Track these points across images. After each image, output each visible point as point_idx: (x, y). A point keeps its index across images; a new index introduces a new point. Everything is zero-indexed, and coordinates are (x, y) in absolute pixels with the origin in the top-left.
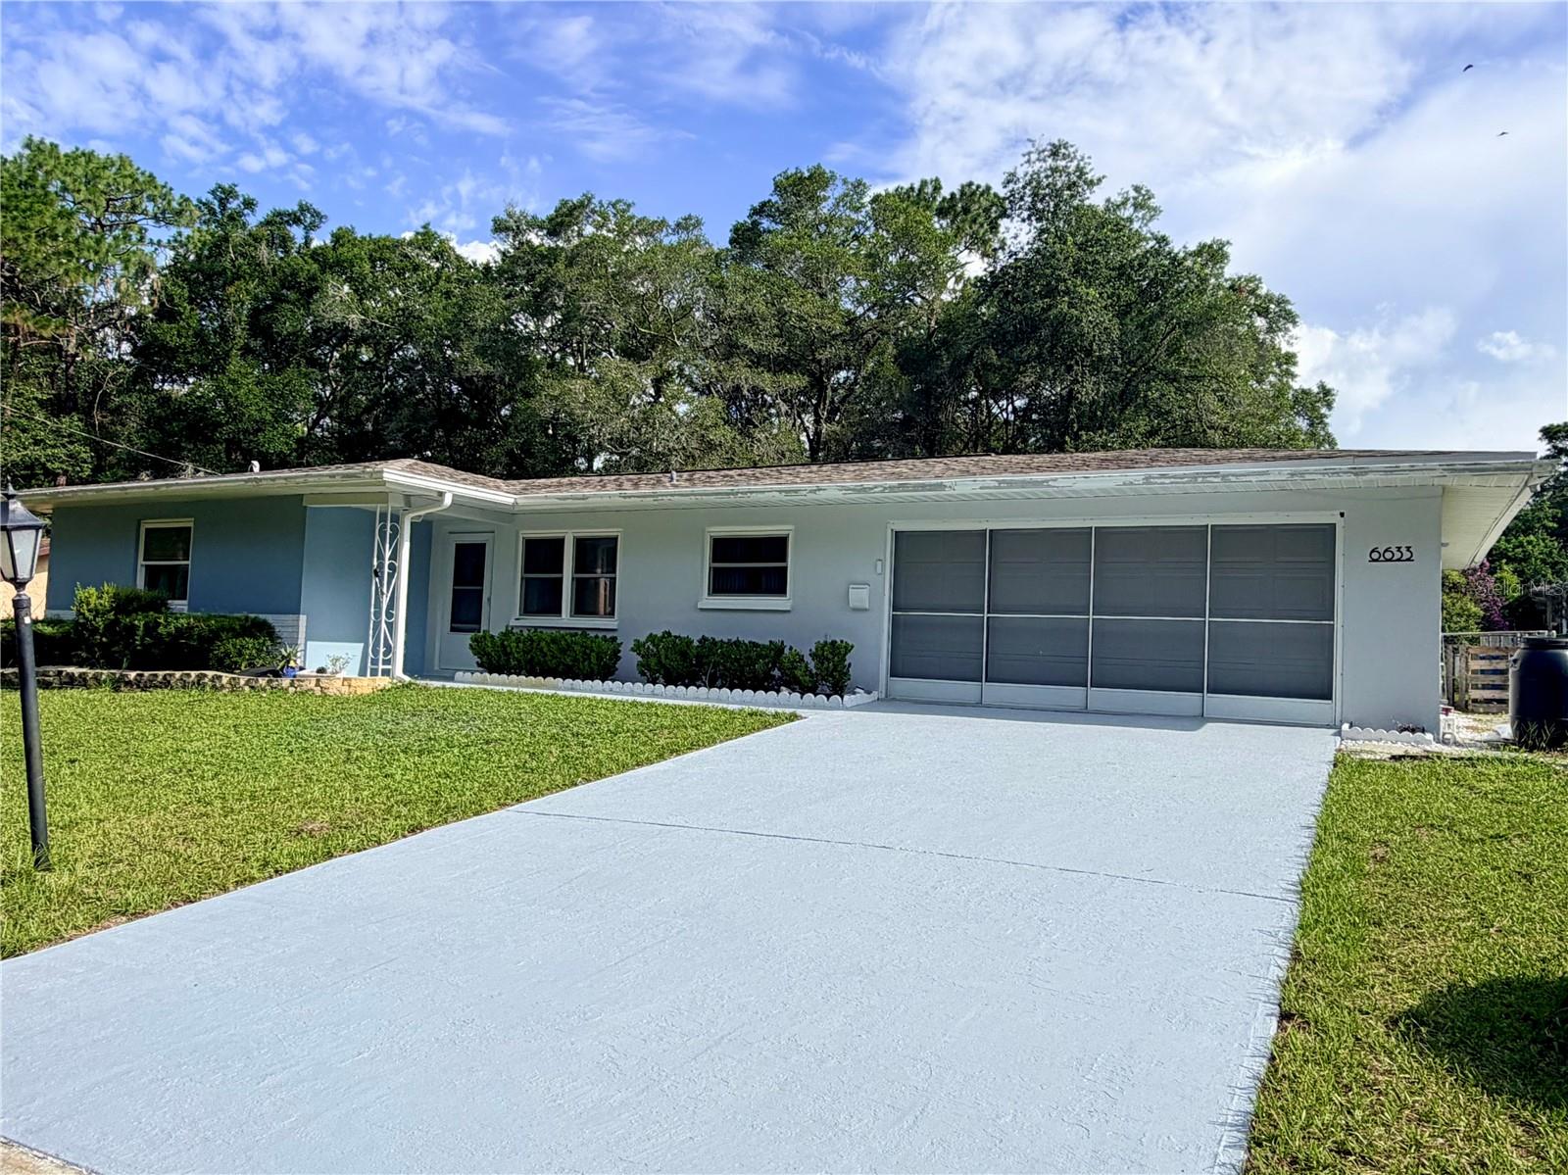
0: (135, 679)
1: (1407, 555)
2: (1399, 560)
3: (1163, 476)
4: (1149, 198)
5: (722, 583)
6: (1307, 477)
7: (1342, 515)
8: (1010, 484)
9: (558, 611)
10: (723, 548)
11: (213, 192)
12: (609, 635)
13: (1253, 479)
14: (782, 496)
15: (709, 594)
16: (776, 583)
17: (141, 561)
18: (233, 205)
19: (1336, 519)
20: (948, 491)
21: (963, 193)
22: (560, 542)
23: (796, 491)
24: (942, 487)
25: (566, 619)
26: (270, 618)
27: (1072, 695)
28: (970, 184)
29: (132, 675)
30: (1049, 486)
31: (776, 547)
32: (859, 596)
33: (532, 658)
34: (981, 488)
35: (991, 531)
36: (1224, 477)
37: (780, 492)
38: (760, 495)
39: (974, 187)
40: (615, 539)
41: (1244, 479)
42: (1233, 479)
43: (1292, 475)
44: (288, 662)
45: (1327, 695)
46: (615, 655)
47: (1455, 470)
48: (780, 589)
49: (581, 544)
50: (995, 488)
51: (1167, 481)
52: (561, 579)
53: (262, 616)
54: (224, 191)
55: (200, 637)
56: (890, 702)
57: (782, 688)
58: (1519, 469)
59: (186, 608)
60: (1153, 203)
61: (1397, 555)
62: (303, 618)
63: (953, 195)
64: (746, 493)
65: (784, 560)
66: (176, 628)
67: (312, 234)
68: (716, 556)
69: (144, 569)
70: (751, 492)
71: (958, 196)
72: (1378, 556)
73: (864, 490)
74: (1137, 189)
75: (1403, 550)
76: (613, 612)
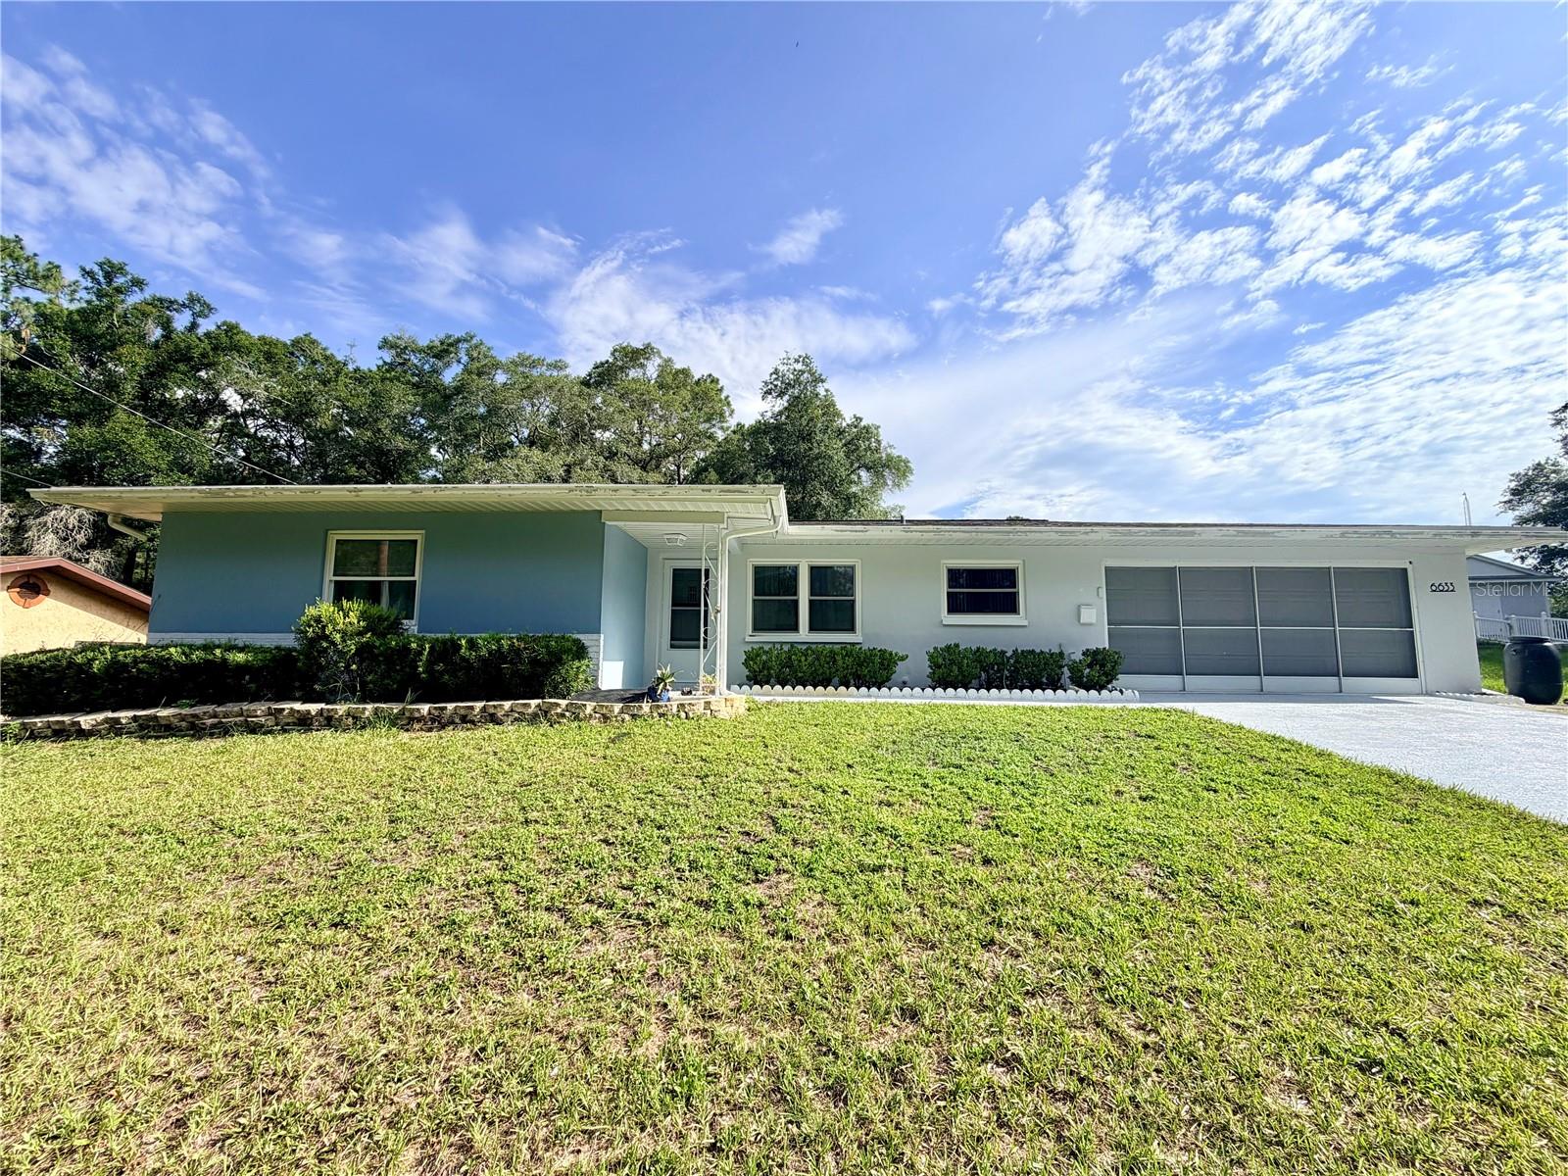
1: (1451, 588)
2: (1447, 591)
5: (955, 605)
7: (1410, 562)
9: (795, 628)
10: (955, 576)
15: (948, 614)
16: (1009, 605)
17: (330, 576)
18: (120, 281)
19: (1408, 565)
22: (795, 569)
25: (804, 634)
27: (1252, 681)
31: (1008, 576)
32: (1089, 615)
35: (1179, 568)
40: (853, 568)
44: (665, 685)
45: (1414, 675)
48: (1012, 609)
49: (815, 571)
52: (797, 601)
54: (112, 266)
57: (1071, 687)
59: (416, 628)
61: (1446, 588)
62: (602, 638)
65: (1015, 586)
68: (951, 583)
69: (333, 585)
72: (1436, 589)
75: (1449, 585)
76: (852, 629)
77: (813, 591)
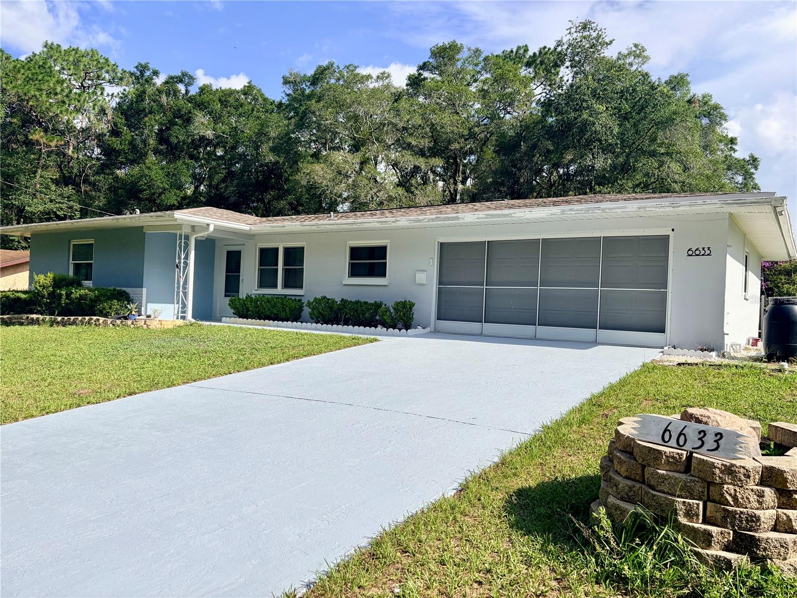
0: (61, 321)
1: (708, 252)
2: (703, 255)
3: (571, 210)
4: (643, 51)
5: (355, 271)
6: (647, 209)
7: (673, 230)
8: (492, 216)
9: (276, 286)
10: (355, 252)
11: (137, 67)
12: (298, 298)
13: (619, 211)
14: (379, 225)
15: (349, 277)
16: (380, 271)
17: (71, 261)
18: (147, 73)
19: (670, 233)
20: (461, 221)
21: (540, 53)
22: (277, 250)
23: (385, 222)
24: (457, 218)
25: (280, 290)
26: (128, 290)
27: (528, 330)
28: (545, 47)
29: (59, 319)
30: (512, 217)
31: (380, 252)
32: (421, 278)
33: (259, 310)
34: (477, 218)
35: (488, 242)
36: (603, 210)
37: (378, 222)
38: (368, 224)
39: (547, 49)
40: (303, 248)
41: (614, 211)
42: (608, 211)
43: (639, 208)
44: (131, 312)
45: (663, 331)
46: (301, 309)
47: (728, 204)
48: (383, 274)
49: (287, 251)
50: (484, 218)
51: (573, 213)
52: (277, 269)
53: (123, 289)
54: (142, 65)
55: (91, 299)
56: (437, 333)
57: (379, 326)
58: (764, 202)
59: (91, 285)
60: (645, 54)
61: (703, 252)
62: (144, 290)
63: (535, 54)
64: (361, 223)
65: (385, 258)
66: (80, 295)
67: (190, 88)
68: (352, 257)
69: (72, 265)
70: (364, 223)
71: (537, 55)
72: (692, 253)
73: (419, 221)
74: (636, 46)
75: (706, 249)
76: (301, 287)
77: (286, 263)
